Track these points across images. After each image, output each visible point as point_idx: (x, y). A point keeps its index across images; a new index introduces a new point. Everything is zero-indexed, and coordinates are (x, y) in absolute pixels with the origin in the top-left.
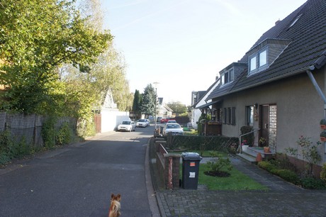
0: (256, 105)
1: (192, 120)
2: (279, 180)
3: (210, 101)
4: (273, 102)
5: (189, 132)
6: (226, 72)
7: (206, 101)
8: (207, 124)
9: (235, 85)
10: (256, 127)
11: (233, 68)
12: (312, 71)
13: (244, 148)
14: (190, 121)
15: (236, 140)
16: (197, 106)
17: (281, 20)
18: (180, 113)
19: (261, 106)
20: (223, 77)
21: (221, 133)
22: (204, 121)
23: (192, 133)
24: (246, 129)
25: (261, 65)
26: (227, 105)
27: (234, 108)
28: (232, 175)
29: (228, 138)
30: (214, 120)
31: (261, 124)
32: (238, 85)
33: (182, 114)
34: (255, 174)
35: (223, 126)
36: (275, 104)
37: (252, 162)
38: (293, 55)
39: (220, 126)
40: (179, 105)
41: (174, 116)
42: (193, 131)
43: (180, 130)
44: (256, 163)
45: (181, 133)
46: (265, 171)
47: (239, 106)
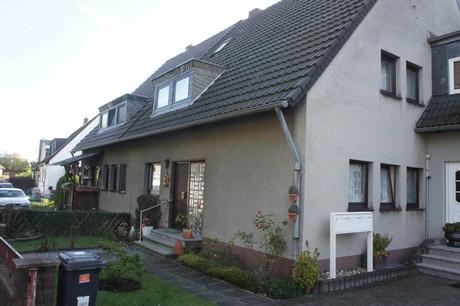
0: (167, 162)
1: (41, 185)
2: (226, 287)
3: (79, 153)
4: (200, 157)
5: (38, 204)
6: (111, 108)
7: (73, 152)
8: (75, 190)
9: (129, 128)
10: (166, 197)
11: (125, 102)
12: (283, 109)
13: (146, 231)
14: (36, 186)
15: (126, 217)
16: (51, 162)
17: (194, 45)
18: (18, 172)
19: (175, 164)
20: (105, 117)
21: (97, 206)
22: (69, 186)
23: (43, 204)
24: (147, 200)
25: (177, 100)
26: (111, 160)
27: (124, 167)
28: (144, 285)
29: (114, 215)
30: (85, 184)
31: (174, 193)
32: (134, 128)
33: (22, 174)
34: (181, 279)
35: (102, 194)
36: (202, 161)
37: (167, 256)
38: (237, 86)
39: (96, 194)
40: (17, 160)
41: (7, 177)
42: (46, 202)
43: (24, 199)
44: (174, 257)
45: (26, 206)
46: (194, 271)
47: (134, 162)
